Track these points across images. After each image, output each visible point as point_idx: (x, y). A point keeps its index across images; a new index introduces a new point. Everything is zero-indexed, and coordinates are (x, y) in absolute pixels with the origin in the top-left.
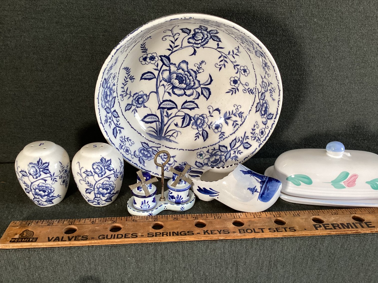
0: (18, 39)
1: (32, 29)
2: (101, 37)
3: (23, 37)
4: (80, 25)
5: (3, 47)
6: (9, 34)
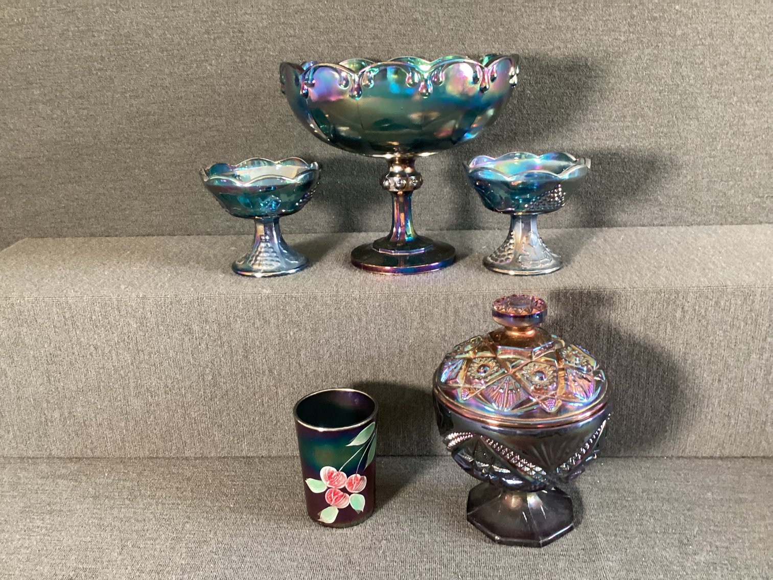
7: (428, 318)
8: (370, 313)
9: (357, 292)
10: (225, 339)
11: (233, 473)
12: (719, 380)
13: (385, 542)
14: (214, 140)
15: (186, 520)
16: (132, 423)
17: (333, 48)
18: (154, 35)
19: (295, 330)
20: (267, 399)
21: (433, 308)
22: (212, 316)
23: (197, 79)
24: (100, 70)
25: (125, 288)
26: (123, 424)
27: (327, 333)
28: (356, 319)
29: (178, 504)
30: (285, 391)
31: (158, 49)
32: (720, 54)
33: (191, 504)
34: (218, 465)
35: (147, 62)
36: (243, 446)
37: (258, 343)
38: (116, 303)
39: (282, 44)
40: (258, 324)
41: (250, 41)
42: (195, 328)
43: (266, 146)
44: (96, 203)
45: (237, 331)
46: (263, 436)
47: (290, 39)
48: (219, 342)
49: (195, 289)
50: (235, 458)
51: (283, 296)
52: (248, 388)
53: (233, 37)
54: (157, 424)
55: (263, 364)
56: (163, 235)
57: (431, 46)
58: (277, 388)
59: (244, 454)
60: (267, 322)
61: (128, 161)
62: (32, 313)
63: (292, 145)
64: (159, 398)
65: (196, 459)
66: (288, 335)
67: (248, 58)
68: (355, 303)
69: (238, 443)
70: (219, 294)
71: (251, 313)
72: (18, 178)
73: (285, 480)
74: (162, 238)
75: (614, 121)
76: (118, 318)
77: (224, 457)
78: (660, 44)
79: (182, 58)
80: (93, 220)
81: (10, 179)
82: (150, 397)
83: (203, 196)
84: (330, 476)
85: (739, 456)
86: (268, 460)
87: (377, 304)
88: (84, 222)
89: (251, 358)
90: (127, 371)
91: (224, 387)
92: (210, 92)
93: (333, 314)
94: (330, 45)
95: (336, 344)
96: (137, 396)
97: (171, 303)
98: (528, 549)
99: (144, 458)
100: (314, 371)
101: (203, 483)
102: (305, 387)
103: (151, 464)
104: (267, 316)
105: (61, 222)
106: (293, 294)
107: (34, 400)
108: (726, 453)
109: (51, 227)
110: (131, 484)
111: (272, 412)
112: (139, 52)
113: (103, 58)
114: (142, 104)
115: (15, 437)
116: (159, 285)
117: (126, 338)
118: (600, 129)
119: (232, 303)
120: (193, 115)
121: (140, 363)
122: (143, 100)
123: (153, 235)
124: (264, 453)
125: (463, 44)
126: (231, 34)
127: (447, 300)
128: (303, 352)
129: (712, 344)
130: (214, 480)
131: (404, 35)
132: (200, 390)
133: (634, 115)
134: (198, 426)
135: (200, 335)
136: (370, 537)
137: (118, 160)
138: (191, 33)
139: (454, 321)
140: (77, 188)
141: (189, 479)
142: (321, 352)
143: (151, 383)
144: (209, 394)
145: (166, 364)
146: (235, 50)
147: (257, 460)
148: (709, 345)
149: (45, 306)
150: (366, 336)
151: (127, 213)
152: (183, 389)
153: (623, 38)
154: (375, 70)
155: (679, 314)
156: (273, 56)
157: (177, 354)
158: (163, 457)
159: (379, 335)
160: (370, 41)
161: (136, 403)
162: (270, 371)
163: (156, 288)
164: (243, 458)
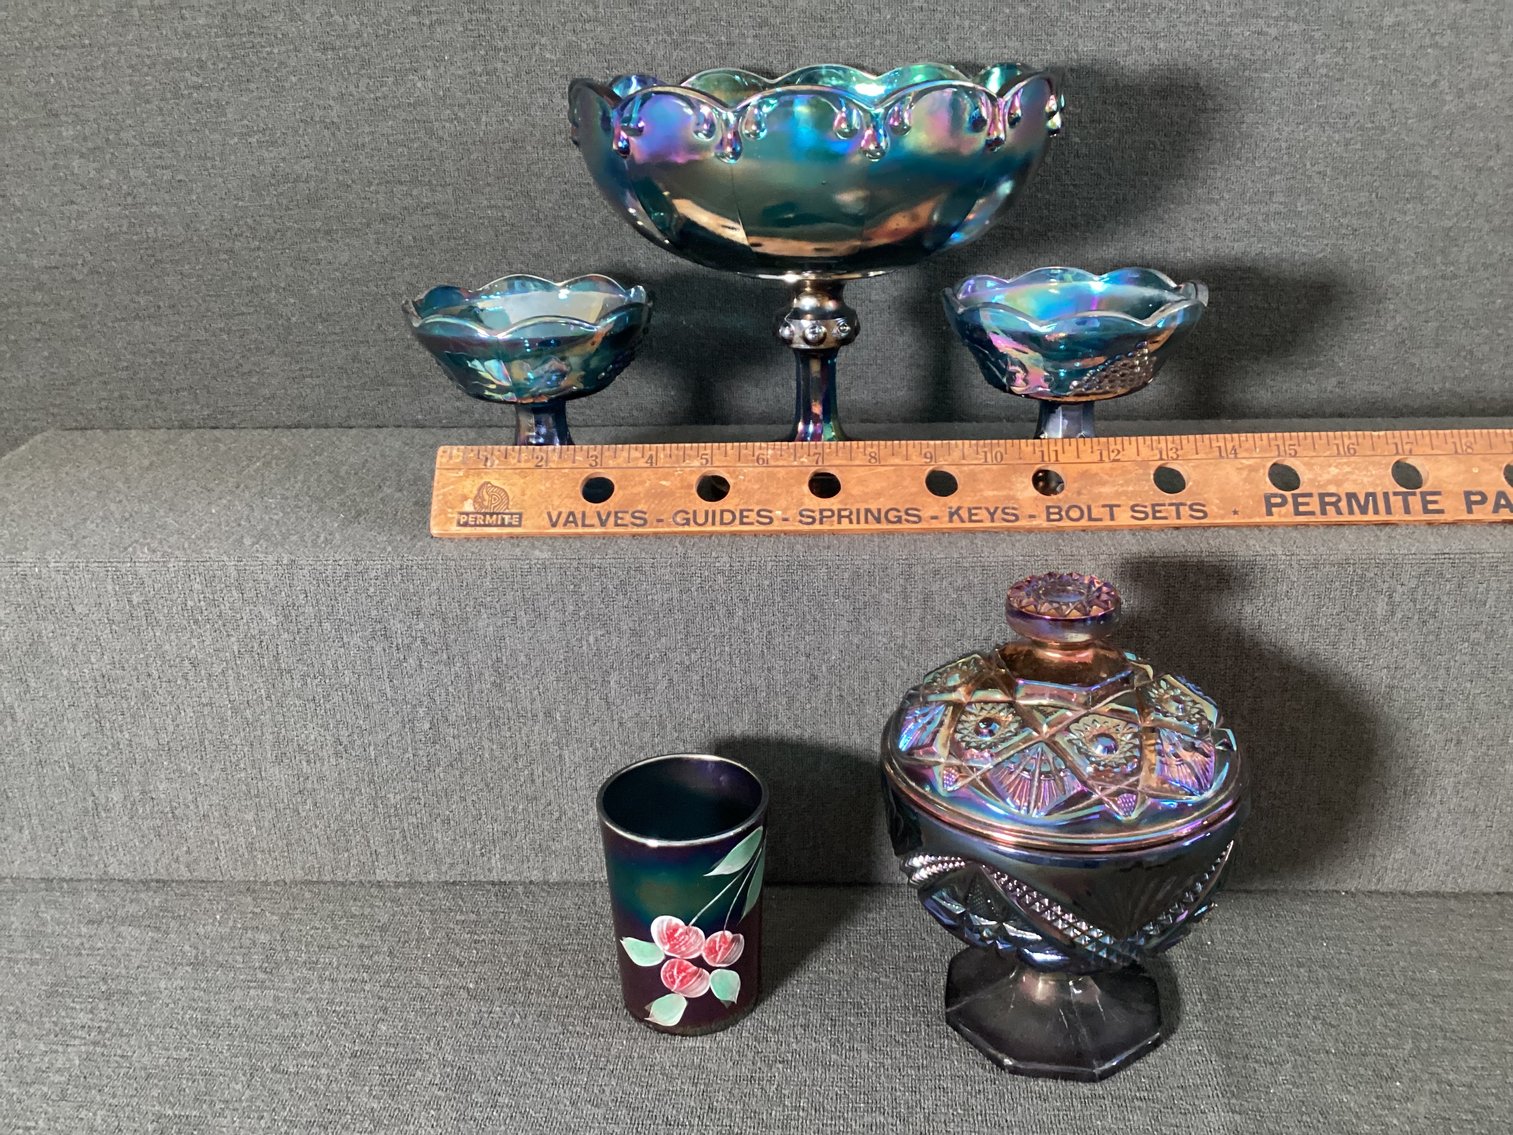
0: (524, 53)
1: (565, 23)
2: (749, 40)
3: (537, 48)
4: (695, 10)
5: (484, 79)
6: (502, 40)
7: (870, 612)
8: (752, 600)
9: (726, 559)
10: (455, 649)
11: (473, 917)
12: (1459, 742)
13: (780, 1066)
14: (430, 233)
15: (381, 1015)
16: (270, 814)
17: (676, 45)
18: (307, 17)
19: (600, 633)
20: (540, 769)
21: (881, 591)
22: (429, 604)
23: (394, 108)
24: (198, 87)
25: (253, 544)
26: (250, 817)
27: (663, 640)
28: (722, 611)
29: (364, 981)
30: (578, 753)
31: (315, 46)
32: (1470, 67)
33: (389, 981)
34: (443, 900)
35: (293, 73)
36: (493, 861)
37: (522, 658)
38: (234, 574)
39: (571, 37)
40: (524, 620)
41: (505, 30)
42: (396, 626)
43: (536, 247)
44: (191, 360)
45: (481, 632)
46: (533, 841)
47: (588, 27)
48: (445, 656)
49: (395, 549)
50: (476, 885)
51: (575, 564)
52: (502, 747)
53: (471, 21)
54: (320, 816)
55: (533, 701)
56: (327, 426)
57: (878, 42)
58: (561, 749)
59: (494, 876)
60: (541, 616)
61: (255, 274)
62: (64, 593)
63: (589, 245)
64: (323, 764)
65: (398, 885)
66: (584, 643)
67: (499, 65)
68: (720, 579)
69: (482, 855)
70: (446, 559)
71: (509, 597)
72: (32, 309)
73: (577, 932)
74: (326, 433)
75: (1251, 202)
76: (238, 604)
77: (454, 883)
78: (1349, 45)
79: (366, 63)
80: (185, 393)
81: (16, 311)
82: (304, 763)
83: (408, 347)
84: (670, 935)
85: (1491, 891)
86: (543, 890)
87: (767, 582)
88: (165, 398)
89: (509, 687)
90: (258, 711)
91: (455, 744)
92: (421, 134)
93: (675, 603)
94: (669, 40)
95: (682, 663)
96: (278, 761)
97: (347, 576)
98: (1070, 1086)
99: (295, 883)
100: (637, 715)
101: (414, 935)
102: (618, 746)
103: (308, 895)
104: (542, 604)
105: (121, 397)
106: (595, 562)
107: (72, 766)
108: (1466, 884)
109: (101, 409)
110: (268, 937)
111: (551, 794)
112: (276, 51)
113: (202, 65)
114: (284, 159)
115: (33, 839)
116: (322, 538)
117: (256, 646)
118: (1221, 218)
119: (469, 577)
120: (387, 182)
121: (284, 695)
122: (284, 151)
123: (307, 427)
124: (536, 876)
125: (944, 40)
126: (467, 16)
127: (909, 577)
128: (614, 678)
129: (1448, 669)
130: (434, 930)
131: (823, 20)
132: (405, 751)
133: (1291, 189)
134: (401, 821)
135: (405, 642)
136: (750, 1055)
137: (234, 273)
138: (384, 13)
139: (922, 620)
140: (153, 329)
141: (383, 929)
142: (652, 677)
143: (307, 737)
144: (424, 759)
145: (336, 698)
146: (474, 49)
147: (520, 889)
148: (1442, 671)
149: (91, 580)
150: (743, 646)
151: (253, 380)
152: (372, 748)
153: (1273, 31)
154: (772, 101)
155: (1381, 608)
156: (551, 61)
157: (359, 679)
158: (332, 882)
159: (769, 644)
160: (752, 32)
161: (277, 774)
162: (548, 714)
163: (315, 544)
164: (493, 884)
